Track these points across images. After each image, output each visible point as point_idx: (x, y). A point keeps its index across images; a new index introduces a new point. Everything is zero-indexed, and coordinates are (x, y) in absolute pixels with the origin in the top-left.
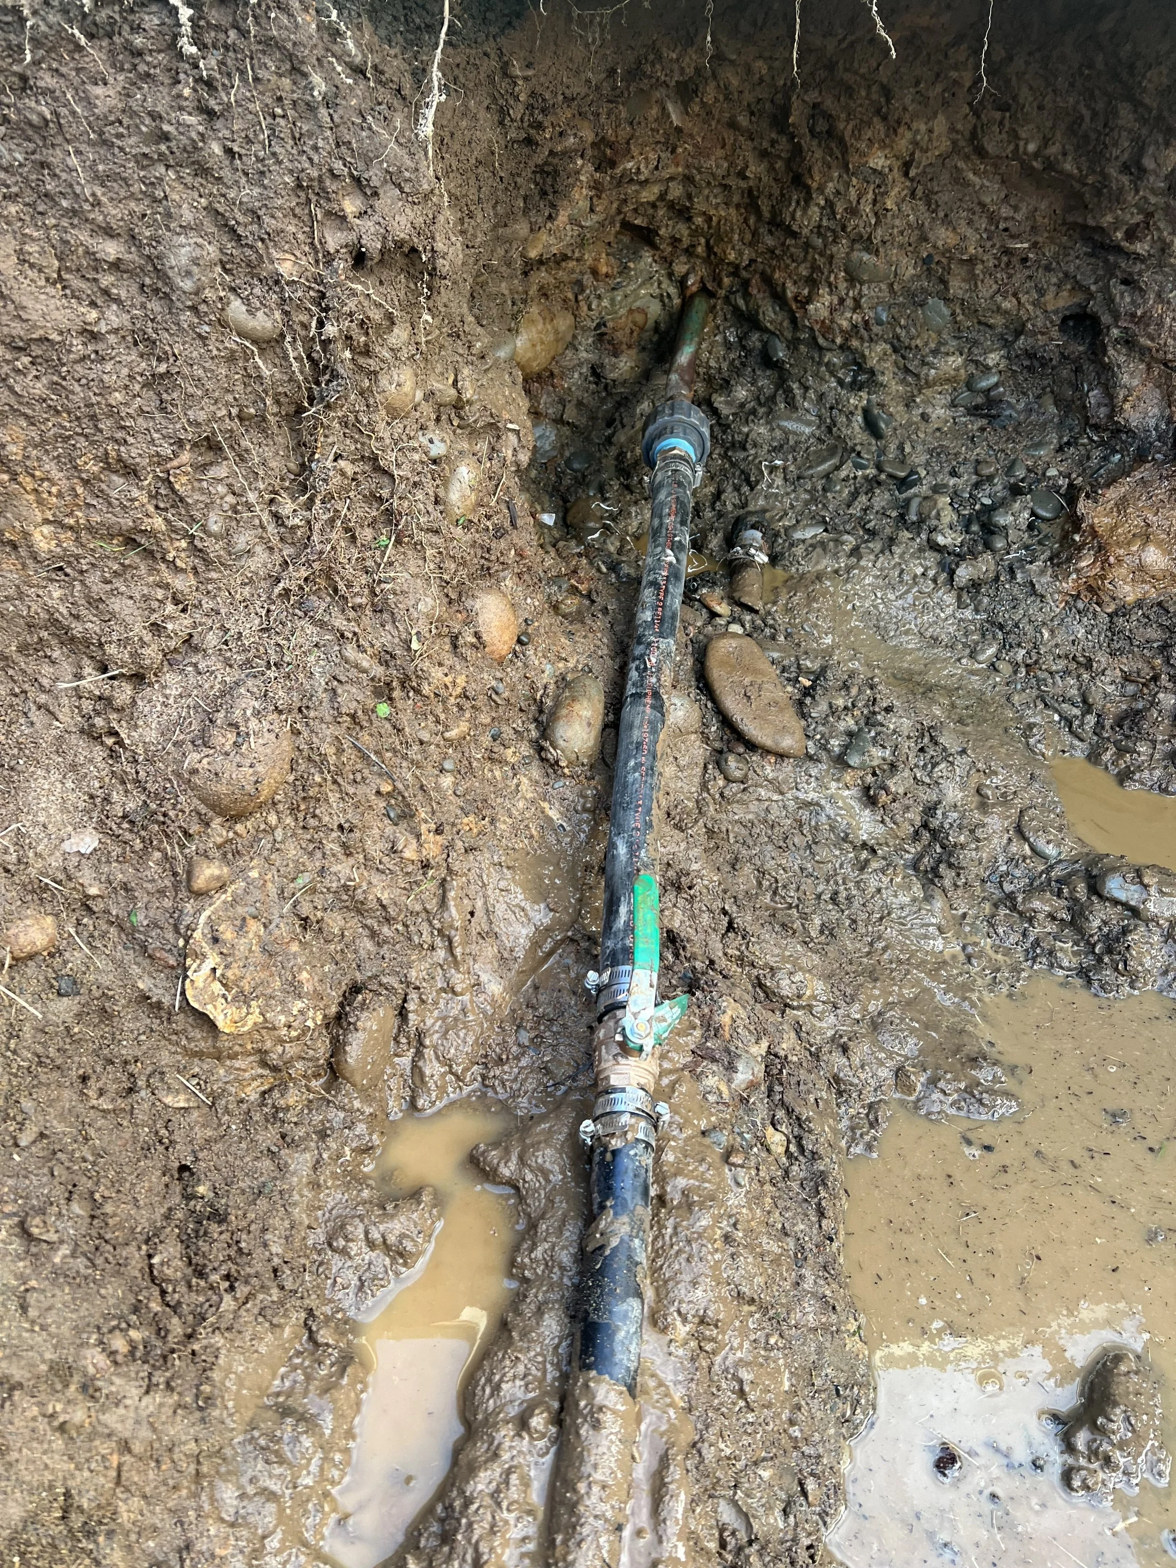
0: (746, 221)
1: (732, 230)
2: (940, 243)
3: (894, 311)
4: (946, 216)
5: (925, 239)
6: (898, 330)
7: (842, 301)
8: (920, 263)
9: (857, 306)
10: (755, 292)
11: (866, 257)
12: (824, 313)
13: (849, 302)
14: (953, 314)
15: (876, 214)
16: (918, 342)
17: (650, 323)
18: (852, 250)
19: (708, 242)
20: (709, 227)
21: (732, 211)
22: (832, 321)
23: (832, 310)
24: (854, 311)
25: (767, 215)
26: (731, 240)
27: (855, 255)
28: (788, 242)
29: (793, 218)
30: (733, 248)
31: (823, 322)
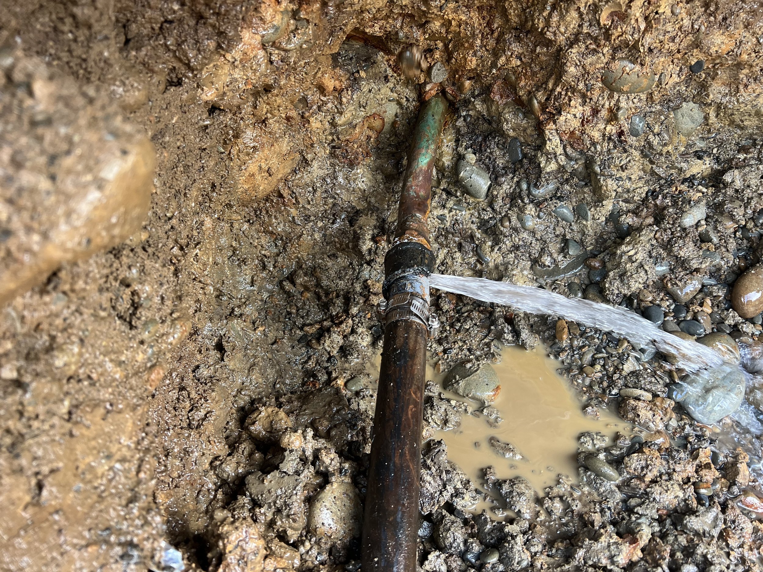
0: (489, 24)
1: (474, 35)
2: (713, 50)
3: (649, 120)
4: (725, 19)
5: (697, 45)
6: (651, 137)
7: (595, 112)
8: (686, 70)
9: (613, 117)
10: (497, 98)
11: (629, 66)
12: (575, 124)
13: (604, 113)
14: (706, 118)
15: (646, 18)
16: (670, 148)
17: (387, 127)
18: (613, 59)
19: (446, 46)
20: (447, 32)
21: (474, 15)
22: (583, 132)
23: (584, 122)
24: (609, 121)
25: (514, 19)
26: (472, 46)
27: (617, 65)
28: (538, 49)
29: (548, 24)
30: (475, 54)
31: (572, 133)
